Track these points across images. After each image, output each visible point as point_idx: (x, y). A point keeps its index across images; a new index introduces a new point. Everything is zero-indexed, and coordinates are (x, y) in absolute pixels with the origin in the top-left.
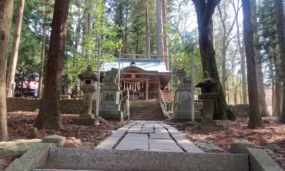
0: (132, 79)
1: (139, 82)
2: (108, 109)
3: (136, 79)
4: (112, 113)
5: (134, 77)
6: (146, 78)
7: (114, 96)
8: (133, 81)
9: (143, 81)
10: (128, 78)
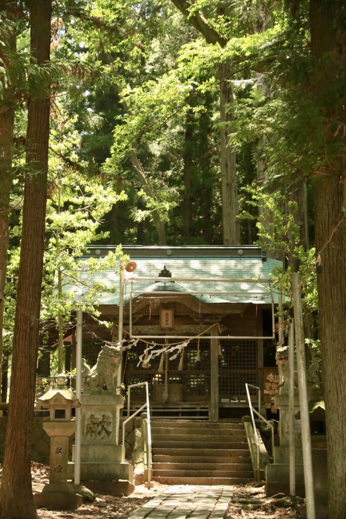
0: (162, 328)
2: (94, 459)
3: (177, 328)
4: (105, 468)
5: (171, 323)
7: (110, 423)
10: (150, 327)
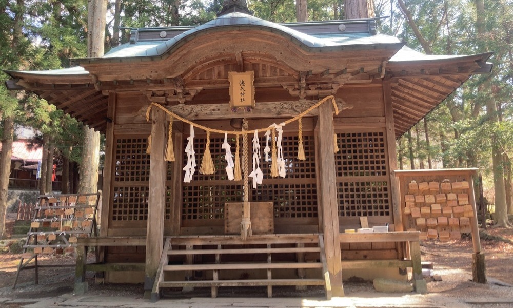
0: (235, 109)
1: (279, 127)
3: (260, 106)
5: (249, 100)
6: (317, 98)
8: (240, 121)
9: (298, 117)
10: (214, 106)
